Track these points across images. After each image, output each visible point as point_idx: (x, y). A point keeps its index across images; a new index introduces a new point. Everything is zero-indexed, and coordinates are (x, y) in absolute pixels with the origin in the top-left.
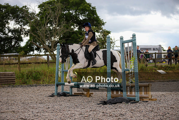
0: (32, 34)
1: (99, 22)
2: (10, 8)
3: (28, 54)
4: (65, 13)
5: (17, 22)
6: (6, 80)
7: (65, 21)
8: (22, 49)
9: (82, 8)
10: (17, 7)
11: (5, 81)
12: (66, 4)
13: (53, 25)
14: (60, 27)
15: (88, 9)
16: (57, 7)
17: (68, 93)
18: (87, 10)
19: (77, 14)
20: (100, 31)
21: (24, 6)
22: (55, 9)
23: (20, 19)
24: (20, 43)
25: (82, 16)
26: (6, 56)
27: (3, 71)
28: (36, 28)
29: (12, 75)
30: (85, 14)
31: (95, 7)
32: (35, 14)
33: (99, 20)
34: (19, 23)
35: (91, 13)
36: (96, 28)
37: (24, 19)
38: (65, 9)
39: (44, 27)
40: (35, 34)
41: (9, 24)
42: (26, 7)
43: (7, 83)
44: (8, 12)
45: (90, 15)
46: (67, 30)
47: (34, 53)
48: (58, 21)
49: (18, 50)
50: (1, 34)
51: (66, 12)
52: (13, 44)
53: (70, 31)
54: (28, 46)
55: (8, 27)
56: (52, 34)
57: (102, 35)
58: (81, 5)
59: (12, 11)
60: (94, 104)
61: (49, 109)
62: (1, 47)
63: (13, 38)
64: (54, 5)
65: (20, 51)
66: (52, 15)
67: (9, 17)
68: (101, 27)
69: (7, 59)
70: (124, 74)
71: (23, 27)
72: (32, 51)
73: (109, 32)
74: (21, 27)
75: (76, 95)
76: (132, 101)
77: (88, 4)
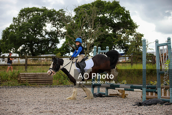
0: (69, 36)
1: (132, 25)
2: (47, 12)
3: (64, 56)
5: (54, 25)
6: (44, 80)
7: (100, 24)
8: (58, 50)
9: (116, 12)
10: (54, 11)
12: (101, 8)
13: (88, 28)
14: (95, 30)
15: (122, 12)
16: (93, 11)
17: (103, 94)
18: (121, 14)
19: (111, 17)
20: (134, 34)
21: (61, 9)
22: (91, 12)
23: (56, 22)
24: (56, 45)
25: (116, 20)
26: (43, 57)
27: (41, 71)
28: (72, 31)
30: (119, 17)
31: (129, 11)
32: (72, 18)
33: (132, 23)
34: (56, 25)
35: (125, 17)
36: (130, 31)
37: (60, 22)
38: (100, 12)
39: (80, 30)
40: (71, 36)
42: (63, 11)
43: (45, 83)
44: (45, 15)
45: (124, 19)
46: (102, 33)
47: (69, 55)
48: (93, 24)
49: (54, 52)
50: (39, 37)
51: (100, 15)
52: (50, 46)
53: (105, 34)
54: (64, 48)
55: (45, 30)
56: (87, 36)
57: (136, 38)
58: (115, 9)
59: (49, 14)
60: (129, 105)
61: (87, 110)
62: (38, 48)
63: (50, 40)
64: (90, 9)
65: (56, 52)
66: (88, 19)
67: (46, 20)
68: (135, 30)
69: (44, 60)
70: (159, 76)
71: (60, 30)
72: (68, 53)
73: (142, 35)
74: (58, 30)
75: (112, 96)
76: (166, 103)
77: (122, 8)
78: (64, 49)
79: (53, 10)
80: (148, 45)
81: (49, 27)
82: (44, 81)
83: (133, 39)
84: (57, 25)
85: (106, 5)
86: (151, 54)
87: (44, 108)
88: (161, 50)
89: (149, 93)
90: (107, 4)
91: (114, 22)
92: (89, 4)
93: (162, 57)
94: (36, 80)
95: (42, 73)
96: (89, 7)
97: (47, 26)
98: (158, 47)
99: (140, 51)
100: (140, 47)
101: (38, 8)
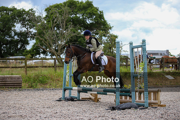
0: (39, 37)
1: (106, 26)
2: (17, 11)
3: (34, 58)
4: (72, 17)
5: (24, 25)
7: (73, 24)
8: (27, 52)
9: (89, 12)
10: (24, 11)
11: (11, 84)
12: (74, 8)
13: (60, 28)
14: (67, 31)
15: (95, 13)
16: (65, 11)
17: (75, 98)
18: (94, 14)
19: (84, 18)
20: (108, 35)
21: (31, 9)
22: (62, 12)
23: (26, 22)
24: (26, 47)
25: (89, 20)
26: (12, 59)
27: (10, 74)
28: (43, 32)
29: (19, 79)
30: (92, 18)
31: (102, 11)
32: (42, 18)
33: (106, 24)
34: (25, 26)
35: (99, 17)
36: (103, 33)
37: (30, 23)
38: (72, 13)
39: (51, 30)
40: (42, 37)
41: (15, 27)
42: (33, 10)
43: (13, 86)
44: (15, 14)
45: (97, 19)
46: (74, 34)
47: (40, 56)
48: (65, 25)
49: (24, 53)
50: (7, 37)
51: (73, 15)
52: (19, 47)
53: (77, 35)
54: (35, 49)
55: (14, 30)
56: (58, 37)
57: (110, 39)
58: (88, 9)
59: (19, 14)
60: (102, 109)
61: (58, 114)
62: (7, 50)
63: (19, 41)
64: (61, 9)
65: (26, 54)
66: (60, 19)
67: (15, 20)
68: (109, 31)
69: (13, 62)
70: (133, 79)
71: (30, 30)
72: (38, 54)
73: (116, 37)
74: (28, 30)
75: (84, 100)
76: (141, 107)
77: (96, 8)
78: (35, 51)
79: (23, 9)
80: (122, 47)
81: (18, 27)
82: (13, 84)
83: (106, 40)
84: (27, 25)
85: (78, 5)
86: (125, 57)
87: (13, 112)
88: (135, 53)
89: (123, 97)
90: (80, 4)
91: (87, 22)
92: (61, 3)
93: (137, 59)
94: (4, 84)
95: (11, 76)
96: (60, 7)
97: (16, 27)
98: (132, 49)
99: (114, 53)
100: (114, 49)
101: (7, 7)
